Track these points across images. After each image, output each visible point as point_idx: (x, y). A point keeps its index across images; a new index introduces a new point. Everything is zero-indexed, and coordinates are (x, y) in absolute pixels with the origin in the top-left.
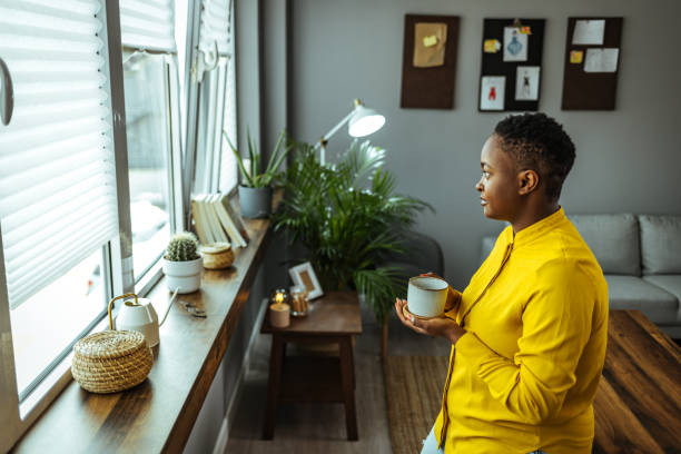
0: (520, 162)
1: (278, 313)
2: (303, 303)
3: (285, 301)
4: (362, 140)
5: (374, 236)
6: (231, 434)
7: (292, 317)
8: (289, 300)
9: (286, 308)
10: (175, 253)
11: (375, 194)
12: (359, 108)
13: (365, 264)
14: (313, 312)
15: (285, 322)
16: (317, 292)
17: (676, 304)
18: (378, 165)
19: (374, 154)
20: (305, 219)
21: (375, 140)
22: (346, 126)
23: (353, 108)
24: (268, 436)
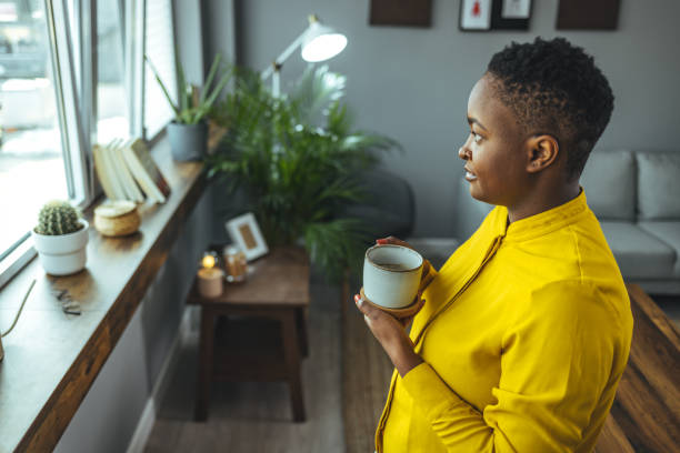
0: (529, 122)
1: (206, 282)
2: (240, 267)
3: (216, 266)
4: (318, 65)
5: (330, 182)
6: (160, 415)
7: (225, 283)
8: (222, 263)
9: (218, 274)
10: (46, 225)
11: (329, 134)
12: (315, 26)
13: (319, 214)
14: (254, 276)
15: (216, 290)
16: (261, 248)
17: (673, 257)
18: (336, 96)
19: (333, 83)
20: (245, 164)
21: (335, 65)
22: (299, 49)
23: (307, 26)
24: (201, 416)
